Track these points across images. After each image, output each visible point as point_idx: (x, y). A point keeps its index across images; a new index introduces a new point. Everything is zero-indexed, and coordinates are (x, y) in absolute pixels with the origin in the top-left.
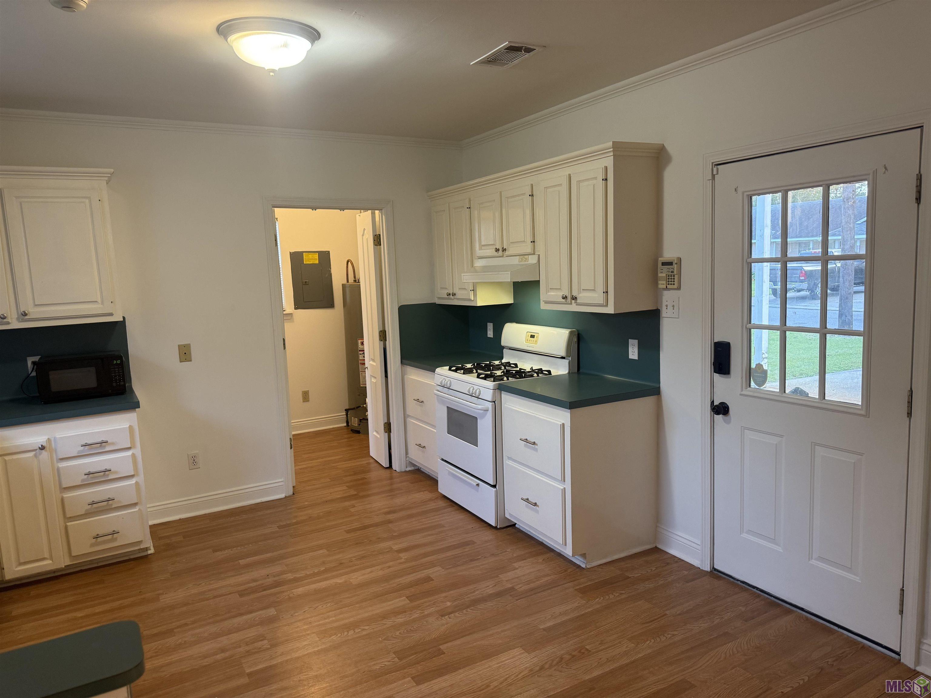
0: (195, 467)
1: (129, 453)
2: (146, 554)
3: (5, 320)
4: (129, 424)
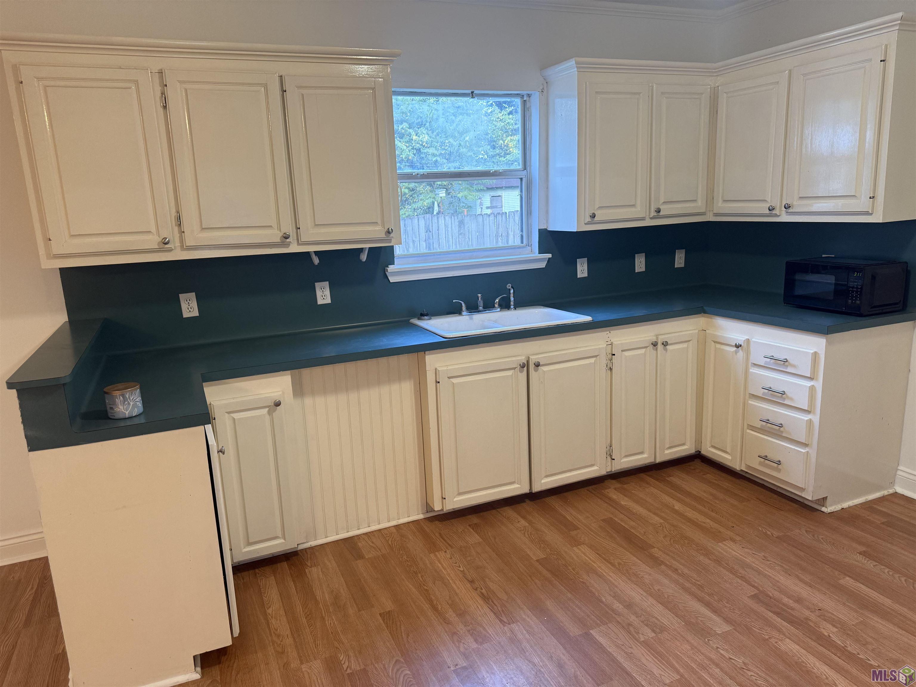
1: (809, 384)
2: (819, 509)
3: (774, 212)
4: (815, 350)
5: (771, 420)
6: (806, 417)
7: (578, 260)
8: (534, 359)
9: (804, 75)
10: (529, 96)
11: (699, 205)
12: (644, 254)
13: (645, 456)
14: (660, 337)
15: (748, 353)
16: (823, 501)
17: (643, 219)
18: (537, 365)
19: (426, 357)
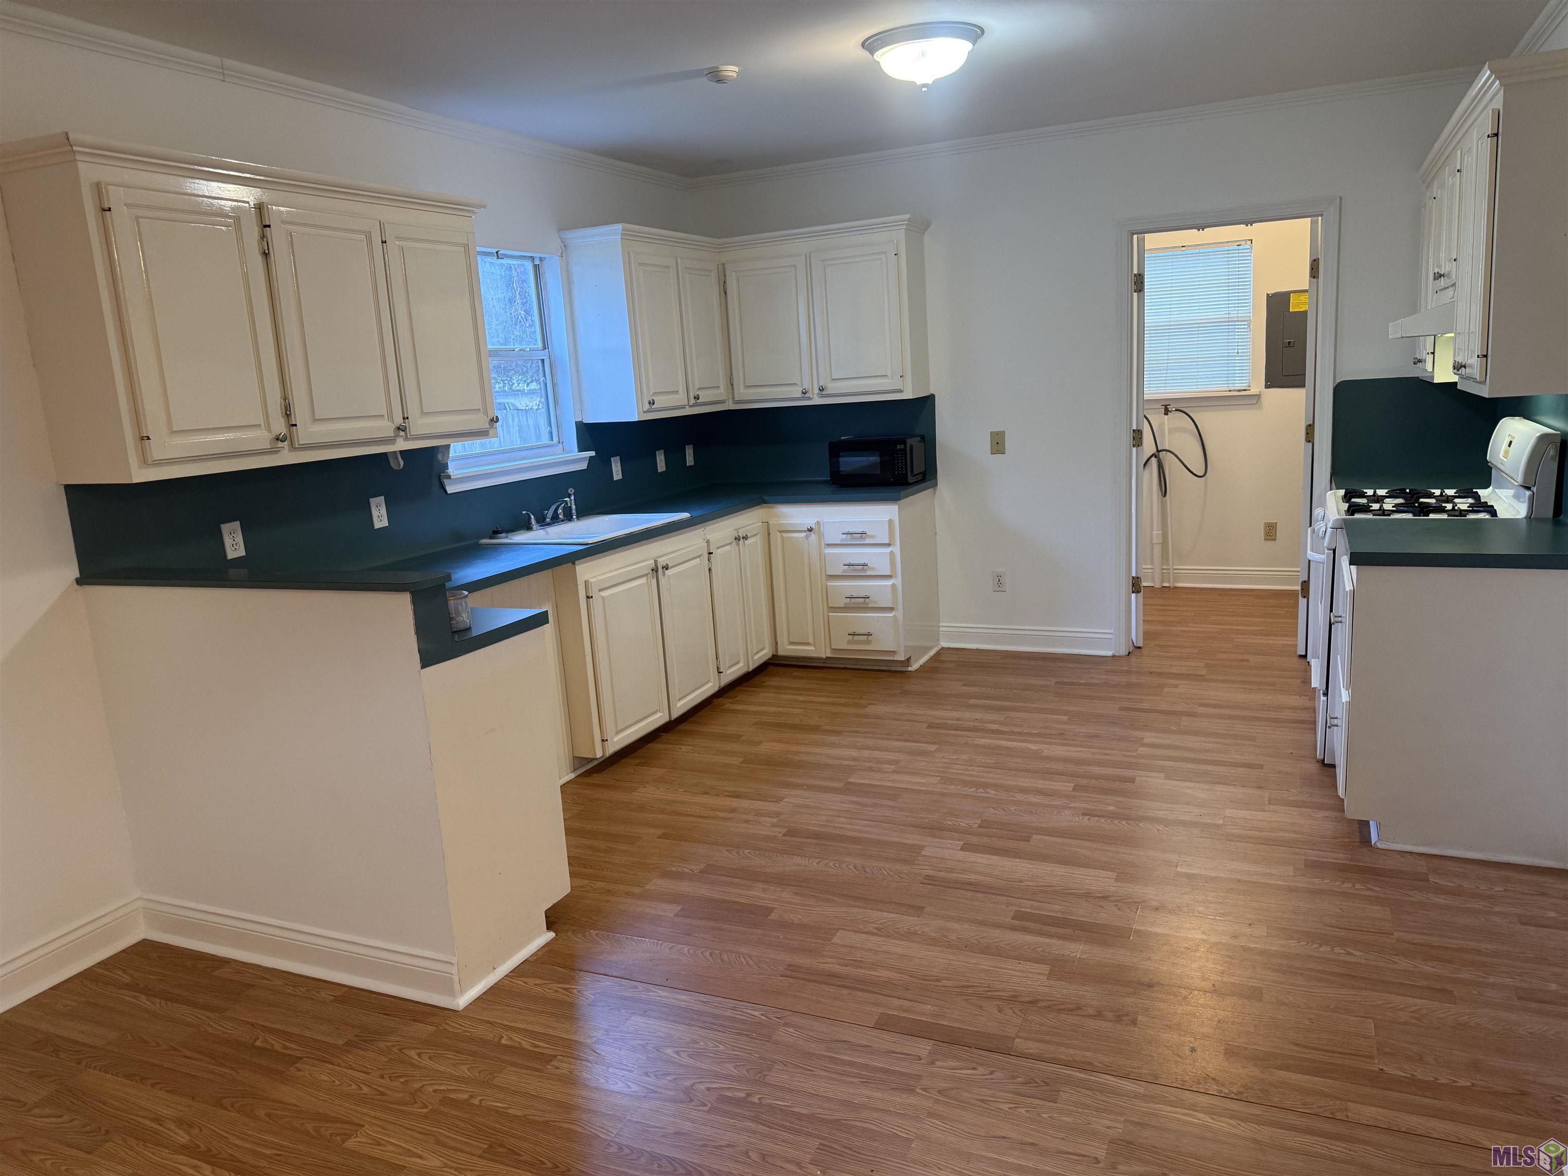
0: (1000, 589)
1: (887, 550)
2: (906, 670)
3: (807, 395)
4: (890, 517)
5: (855, 595)
6: (889, 583)
7: (612, 459)
8: (662, 561)
9: (823, 261)
10: (541, 259)
11: (721, 393)
12: (663, 451)
13: (741, 665)
14: (741, 531)
15: (820, 536)
16: (908, 661)
17: (683, 407)
18: (666, 568)
19: (577, 567)
